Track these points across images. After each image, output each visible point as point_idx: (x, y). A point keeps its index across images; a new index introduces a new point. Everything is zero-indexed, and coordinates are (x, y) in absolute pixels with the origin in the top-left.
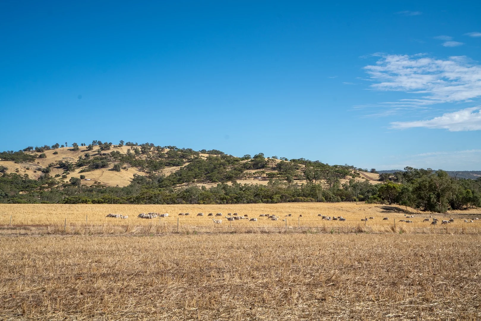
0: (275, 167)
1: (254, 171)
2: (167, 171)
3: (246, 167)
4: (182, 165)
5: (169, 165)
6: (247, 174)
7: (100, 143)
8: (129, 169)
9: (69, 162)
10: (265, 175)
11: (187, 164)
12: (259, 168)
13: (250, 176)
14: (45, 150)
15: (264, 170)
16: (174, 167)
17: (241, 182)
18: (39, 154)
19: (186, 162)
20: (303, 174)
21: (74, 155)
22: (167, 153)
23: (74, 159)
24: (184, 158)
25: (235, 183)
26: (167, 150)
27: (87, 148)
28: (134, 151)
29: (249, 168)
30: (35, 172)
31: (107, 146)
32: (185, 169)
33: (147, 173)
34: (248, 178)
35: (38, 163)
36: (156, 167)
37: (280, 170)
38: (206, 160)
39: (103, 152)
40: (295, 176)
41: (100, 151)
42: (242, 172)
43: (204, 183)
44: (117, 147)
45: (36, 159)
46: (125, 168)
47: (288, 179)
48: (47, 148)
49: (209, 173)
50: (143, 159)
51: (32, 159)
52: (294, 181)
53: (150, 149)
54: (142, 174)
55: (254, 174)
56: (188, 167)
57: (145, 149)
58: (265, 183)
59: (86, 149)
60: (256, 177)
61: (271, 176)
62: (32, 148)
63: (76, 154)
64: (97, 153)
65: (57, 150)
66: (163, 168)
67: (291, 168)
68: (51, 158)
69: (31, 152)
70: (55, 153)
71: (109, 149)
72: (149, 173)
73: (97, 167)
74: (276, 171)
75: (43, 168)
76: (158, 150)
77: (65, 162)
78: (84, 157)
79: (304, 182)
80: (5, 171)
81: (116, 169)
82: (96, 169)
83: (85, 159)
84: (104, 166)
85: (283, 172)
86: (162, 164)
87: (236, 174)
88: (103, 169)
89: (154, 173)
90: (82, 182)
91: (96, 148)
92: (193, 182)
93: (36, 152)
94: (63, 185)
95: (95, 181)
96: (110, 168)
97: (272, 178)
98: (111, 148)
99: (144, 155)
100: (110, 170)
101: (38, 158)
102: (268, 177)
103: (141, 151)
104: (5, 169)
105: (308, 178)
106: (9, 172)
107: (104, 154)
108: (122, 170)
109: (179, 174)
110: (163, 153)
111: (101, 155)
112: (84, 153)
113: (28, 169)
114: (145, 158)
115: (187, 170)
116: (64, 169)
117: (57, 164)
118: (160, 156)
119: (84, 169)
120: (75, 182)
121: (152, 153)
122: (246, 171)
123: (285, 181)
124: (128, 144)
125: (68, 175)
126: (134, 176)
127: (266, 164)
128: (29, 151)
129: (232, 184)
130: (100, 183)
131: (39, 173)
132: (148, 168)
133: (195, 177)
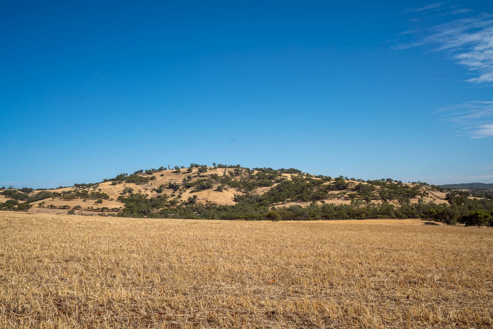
0: (355, 188)
1: (337, 192)
2: (261, 191)
3: (329, 188)
4: (271, 186)
5: (261, 185)
6: (331, 194)
7: (196, 166)
8: (229, 189)
9: (177, 183)
10: (347, 196)
11: (276, 185)
12: (341, 189)
13: (334, 196)
14: (153, 172)
15: (344, 191)
16: (265, 188)
17: (327, 202)
18: (150, 176)
19: (274, 183)
20: (378, 195)
21: (177, 176)
22: (256, 175)
23: (179, 180)
24: (271, 179)
25: (323, 202)
26: (256, 172)
27: (187, 170)
28: (229, 173)
29: (332, 190)
30: (152, 192)
31: (203, 169)
32: (275, 189)
33: (244, 192)
34: (333, 198)
35: (151, 184)
36: (250, 187)
37: (359, 192)
38: (292, 181)
39: (202, 174)
40: (372, 196)
41: (200, 174)
42: (327, 193)
43: (296, 202)
44: (212, 169)
45: (149, 181)
46: (225, 189)
47: (367, 200)
48: (154, 171)
49: (298, 194)
50: (238, 181)
51: (146, 181)
52: (372, 200)
53: (242, 171)
54: (240, 194)
55: (337, 194)
56: (278, 187)
57: (237, 172)
58: (348, 202)
59: (186, 172)
60: (339, 197)
61: (351, 197)
62: (142, 171)
63: (179, 176)
64: (197, 175)
65: (163, 172)
66: (256, 188)
67: (368, 190)
68: (160, 180)
69: (143, 175)
70: (162, 175)
71: (206, 171)
72: (246, 193)
73: (203, 188)
74: (356, 192)
75: (156, 188)
76: (248, 172)
77: (172, 184)
78: (187, 179)
79: (380, 202)
80: (132, 191)
81: (219, 190)
82: (203, 189)
83: (188, 181)
84: (209, 187)
85: (362, 192)
86: (254, 184)
87: (322, 195)
88: (209, 190)
89: (250, 192)
90: (197, 201)
91: (195, 170)
92: (288, 201)
93: (147, 175)
94: (183, 203)
95: (206, 200)
96: (214, 189)
97: (353, 198)
98: (208, 171)
99: (238, 177)
100: (214, 191)
101: (150, 180)
102: (349, 198)
103: (235, 173)
104: (132, 190)
105: (383, 198)
106: (134, 192)
107: (203, 176)
108: (223, 190)
109: (271, 194)
110: (253, 174)
111: (200, 177)
112: (186, 175)
113: (146, 190)
114: (239, 180)
115: (278, 190)
116: (173, 189)
117: (167, 185)
118: (252, 178)
119: (193, 190)
120: (192, 201)
121: (244, 175)
122: (330, 192)
123: (364, 201)
124: (220, 166)
125: (181, 195)
126: (234, 195)
127: (346, 186)
128: (141, 173)
129: (321, 204)
130: (210, 202)
131: (155, 193)
132: (244, 188)
133: (288, 197)
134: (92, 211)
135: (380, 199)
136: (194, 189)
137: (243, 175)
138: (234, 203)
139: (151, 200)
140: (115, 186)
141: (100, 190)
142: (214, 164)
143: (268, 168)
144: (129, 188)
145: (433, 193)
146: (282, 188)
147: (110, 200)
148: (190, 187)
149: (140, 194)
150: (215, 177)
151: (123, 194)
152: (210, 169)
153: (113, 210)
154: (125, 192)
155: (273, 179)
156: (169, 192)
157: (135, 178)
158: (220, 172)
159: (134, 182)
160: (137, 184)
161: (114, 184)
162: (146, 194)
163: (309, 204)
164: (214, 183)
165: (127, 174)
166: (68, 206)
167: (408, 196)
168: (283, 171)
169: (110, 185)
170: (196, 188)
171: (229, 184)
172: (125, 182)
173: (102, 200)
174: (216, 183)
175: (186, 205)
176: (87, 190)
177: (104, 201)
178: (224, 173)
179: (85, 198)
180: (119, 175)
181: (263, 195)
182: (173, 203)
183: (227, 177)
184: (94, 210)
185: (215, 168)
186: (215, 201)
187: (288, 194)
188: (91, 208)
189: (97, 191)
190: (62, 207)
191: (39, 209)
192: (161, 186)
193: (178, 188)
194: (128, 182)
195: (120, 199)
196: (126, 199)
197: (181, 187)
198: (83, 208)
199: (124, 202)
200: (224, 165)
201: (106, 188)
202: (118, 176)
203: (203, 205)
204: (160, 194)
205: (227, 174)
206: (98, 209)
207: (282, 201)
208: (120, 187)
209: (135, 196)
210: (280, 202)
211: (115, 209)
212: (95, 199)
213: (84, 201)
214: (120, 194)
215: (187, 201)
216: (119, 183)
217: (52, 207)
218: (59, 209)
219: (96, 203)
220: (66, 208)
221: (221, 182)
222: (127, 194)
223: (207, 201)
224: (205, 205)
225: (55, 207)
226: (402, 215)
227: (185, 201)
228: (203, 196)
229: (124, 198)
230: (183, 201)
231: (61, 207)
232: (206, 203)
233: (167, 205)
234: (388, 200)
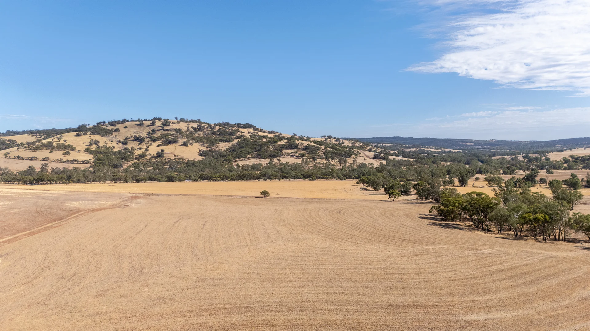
0: (304, 148)
1: (290, 151)
2: (223, 146)
3: (283, 147)
4: (232, 142)
5: (222, 141)
6: (285, 153)
7: (160, 119)
8: (194, 144)
9: (142, 136)
10: (297, 154)
11: (236, 141)
12: (294, 149)
13: (288, 155)
14: (117, 124)
15: (296, 150)
16: (227, 143)
17: (283, 160)
18: (114, 128)
19: (234, 139)
20: (323, 154)
22: (218, 131)
23: (143, 133)
24: (231, 135)
25: (279, 160)
26: (217, 128)
27: (151, 124)
28: (192, 128)
29: (286, 149)
30: (117, 144)
31: (166, 123)
32: (235, 145)
33: (207, 147)
34: (287, 156)
35: (116, 136)
36: (213, 143)
37: (307, 151)
38: (250, 138)
39: (165, 128)
40: (318, 156)
41: (164, 127)
42: (281, 151)
43: (257, 159)
44: (174, 123)
45: (113, 133)
46: (191, 144)
47: (315, 160)
49: (257, 151)
50: (201, 136)
51: (110, 132)
52: (318, 159)
53: (204, 127)
54: (205, 149)
55: (290, 153)
56: (238, 144)
57: (200, 127)
58: (299, 161)
59: (150, 125)
60: (291, 156)
61: (302, 156)
62: (104, 122)
63: (142, 128)
64: (161, 128)
65: (127, 124)
66: (218, 144)
67: (315, 150)
68: (124, 133)
69: (106, 126)
70: (126, 127)
71: (169, 125)
72: (209, 148)
73: (170, 142)
74: (305, 152)
75: (122, 140)
76: (210, 128)
77: (137, 136)
78: (151, 132)
79: (324, 161)
80: (98, 143)
81: (185, 144)
82: (170, 144)
83: (152, 134)
84: (175, 142)
85: (310, 152)
86: (217, 140)
87: (278, 153)
88: (175, 144)
89: (213, 147)
90: (165, 155)
91: (158, 123)
92: (249, 158)
93: (110, 126)
94: (152, 157)
95: (173, 154)
96: (181, 144)
97: (303, 156)
98: (171, 125)
99: (201, 132)
100: (180, 145)
101: (114, 131)
102: (300, 156)
103: (197, 128)
105: (327, 158)
106: (101, 144)
107: (167, 130)
108: (189, 145)
109: (232, 150)
110: (214, 130)
111: (164, 130)
112: (150, 128)
113: (112, 141)
114: (203, 135)
115: (238, 147)
116: (138, 142)
117: (131, 137)
118: (214, 133)
119: (160, 144)
120: (160, 155)
121: (207, 131)
122: (284, 151)
123: (311, 159)
124: (182, 120)
125: (149, 148)
126: (199, 150)
127: (297, 146)
128: (103, 125)
129: (278, 162)
130: (178, 156)
131: (120, 144)
132: (207, 143)
133: (249, 154)
134: (61, 162)
135: (324, 158)
136: (160, 143)
137: (205, 130)
138: (200, 158)
139: (119, 152)
140: (80, 137)
141: (65, 141)
142: (176, 118)
143: (226, 122)
144: (96, 140)
145: (364, 152)
146: (242, 145)
147: (77, 151)
148: (157, 141)
149: (107, 146)
150: (179, 131)
151: (89, 145)
152: (173, 123)
153: (83, 162)
154: (91, 144)
155: (233, 135)
156: (135, 145)
157: (98, 129)
158: (183, 127)
159: (99, 134)
160: (102, 136)
161: (78, 135)
162: (113, 146)
163: (267, 161)
164: (179, 138)
165: (89, 125)
166: (37, 158)
167: (346, 157)
168: (239, 125)
169: (75, 136)
170: (162, 142)
171: (194, 139)
172: (89, 133)
173: (70, 151)
174: (181, 138)
175: (155, 159)
176: (51, 141)
177: (71, 152)
178: (188, 128)
179: (52, 149)
180: (81, 125)
181: (225, 151)
182: (142, 156)
183: (191, 133)
184: (64, 161)
185: (179, 123)
186: (182, 155)
187: (248, 151)
188: (60, 160)
189: (62, 142)
190: (29, 159)
191: (6, 159)
192: (126, 139)
193: (144, 141)
194: (93, 133)
195: (87, 150)
196: (93, 151)
197: (146, 140)
198: (52, 159)
199: (93, 154)
200: (186, 119)
201: (70, 139)
202: (79, 126)
203: (171, 159)
204: (126, 146)
205: (191, 129)
206: (68, 161)
207: (243, 157)
208: (86, 139)
209: (102, 147)
210: (242, 159)
211: (85, 162)
212: (62, 150)
213: (51, 152)
214: (86, 145)
215: (155, 155)
216: (84, 134)
217: (19, 158)
218: (26, 160)
219: (64, 154)
220: (34, 159)
221: (187, 138)
222: (94, 146)
223: (175, 156)
224: (174, 159)
225: (22, 158)
226: (342, 177)
227: (153, 155)
228: (171, 151)
229: (91, 150)
230: (152, 155)
231: (28, 158)
232: (174, 158)
233: (136, 159)
234: (330, 159)
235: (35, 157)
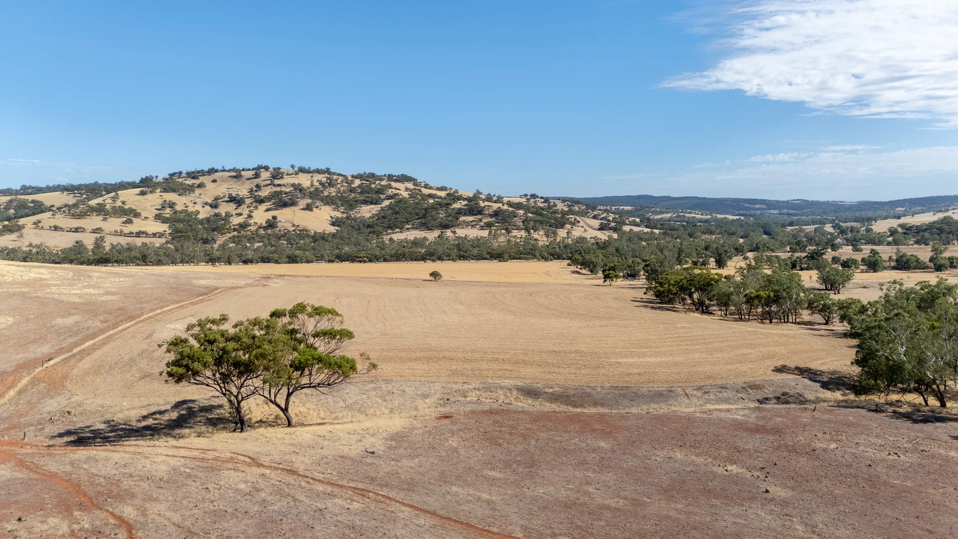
0: (492, 213)
1: (470, 218)
2: (367, 212)
3: (460, 212)
4: (381, 204)
5: (366, 202)
6: (464, 221)
7: (266, 168)
8: (322, 207)
9: (240, 195)
10: (482, 224)
11: (387, 203)
12: (477, 215)
13: (467, 224)
14: (200, 176)
15: (480, 217)
16: (373, 206)
17: (461, 232)
18: (197, 182)
19: (384, 199)
20: (521, 224)
21: (239, 183)
22: (358, 187)
23: (242, 190)
24: (380, 193)
25: (454, 232)
26: (357, 182)
28: (318, 182)
29: (465, 215)
30: (203, 207)
31: (277, 174)
32: (386, 209)
33: (343, 213)
34: (466, 226)
35: (200, 194)
36: (351, 205)
37: (497, 219)
38: (409, 198)
39: (277, 182)
40: (514, 225)
41: (273, 181)
42: (457, 219)
43: (420, 231)
44: (290, 175)
46: (317, 207)
47: (508, 232)
48: (202, 173)
49: (420, 218)
50: (332, 195)
51: (191, 189)
52: (513, 231)
53: (337, 180)
54: (339, 215)
55: (471, 222)
56: (390, 207)
57: (330, 181)
58: (485, 233)
59: (252, 177)
60: (473, 225)
61: (489, 225)
62: (181, 173)
64: (269, 182)
65: (216, 176)
66: (360, 207)
67: (509, 217)
68: (212, 191)
69: (184, 179)
70: (214, 181)
71: (282, 178)
72: (346, 213)
73: (285, 205)
74: (494, 219)
75: (210, 201)
76: (347, 183)
77: (234, 195)
78: (255, 189)
79: (523, 233)
80: (174, 206)
81: (309, 208)
83: (256, 191)
84: (293, 204)
85: (501, 220)
86: (357, 201)
87: (452, 221)
88: (293, 208)
89: (352, 213)
90: (279, 225)
91: (265, 175)
92: (408, 229)
93: (190, 179)
94: (260, 228)
95: (291, 223)
96: (302, 207)
97: (490, 227)
98: (285, 177)
99: (332, 189)
100: (301, 209)
101: (196, 188)
102: (486, 227)
103: (327, 183)
104: (174, 204)
105: (527, 230)
106: (179, 208)
107: (279, 185)
108: (314, 209)
109: (381, 217)
110: (353, 186)
111: (274, 185)
112: (252, 182)
113: (195, 203)
114: (335, 193)
115: (390, 212)
116: (235, 203)
117: (224, 196)
118: (352, 190)
119: (270, 207)
120: (271, 224)
121: (342, 186)
122: (462, 218)
123: (503, 231)
124: (302, 170)
125: (253, 214)
126: (331, 217)
127: (482, 210)
128: (179, 177)
129: (452, 234)
130: (298, 226)
131: (208, 208)
132: (342, 206)
133: (407, 223)
134: (121, 235)
135: (523, 229)
136: (270, 205)
137: (339, 186)
138: (333, 229)
139: (208, 220)
140: (146, 197)
141: (124, 203)
142: (293, 167)
143: (370, 173)
144: (170, 201)
145: (584, 220)
146: (397, 209)
147: (143, 218)
148: (265, 202)
149: (187, 210)
150: (298, 188)
151: (161, 209)
152: (288, 174)
153: (154, 235)
154: (163, 207)
155: (382, 194)
156: (231, 208)
157: (171, 184)
158: (305, 181)
159: (174, 191)
160: (179, 195)
161: (143, 193)
162: (197, 211)
163: (436, 233)
164: (299, 198)
165: (157, 177)
166: (83, 228)
167: (557, 227)
168: (390, 177)
169: (137, 195)
170: (274, 204)
171: (322, 200)
172: (159, 190)
173: (132, 218)
174: (302, 198)
175: (264, 231)
176: (103, 202)
177: (134, 220)
178: (312, 182)
179: (105, 215)
180: (144, 177)
181: (370, 218)
182: (243, 226)
183: (317, 189)
184: (125, 234)
185: (297, 174)
186: (304, 224)
187: (406, 219)
188: (119, 231)
189: (118, 204)
190: (73, 230)
191: (37, 231)
192: (216, 199)
193: (244, 202)
194: (165, 190)
195: (158, 217)
196: (168, 219)
197: (248, 201)
198: (107, 231)
199: (167, 223)
200: (307, 168)
201: (130, 199)
202: (142, 179)
203: (289, 231)
204: (216, 211)
205: (316, 184)
206: (131, 233)
207: (400, 228)
208: (155, 199)
209: (180, 212)
210: (397, 230)
211: (158, 234)
212: (120, 217)
213: (105, 219)
214: (156, 209)
215: (264, 224)
216: (151, 192)
217: (56, 228)
218: (67, 231)
219: (124, 223)
220: (79, 230)
221: (311, 197)
222: (168, 210)
223: (293, 225)
224: (293, 231)
225: (62, 229)
227: (261, 224)
228: (288, 218)
229: (164, 217)
230: (259, 224)
231: (71, 229)
232: (293, 228)
233: (235, 230)
234: (532, 231)
235: (81, 228)
